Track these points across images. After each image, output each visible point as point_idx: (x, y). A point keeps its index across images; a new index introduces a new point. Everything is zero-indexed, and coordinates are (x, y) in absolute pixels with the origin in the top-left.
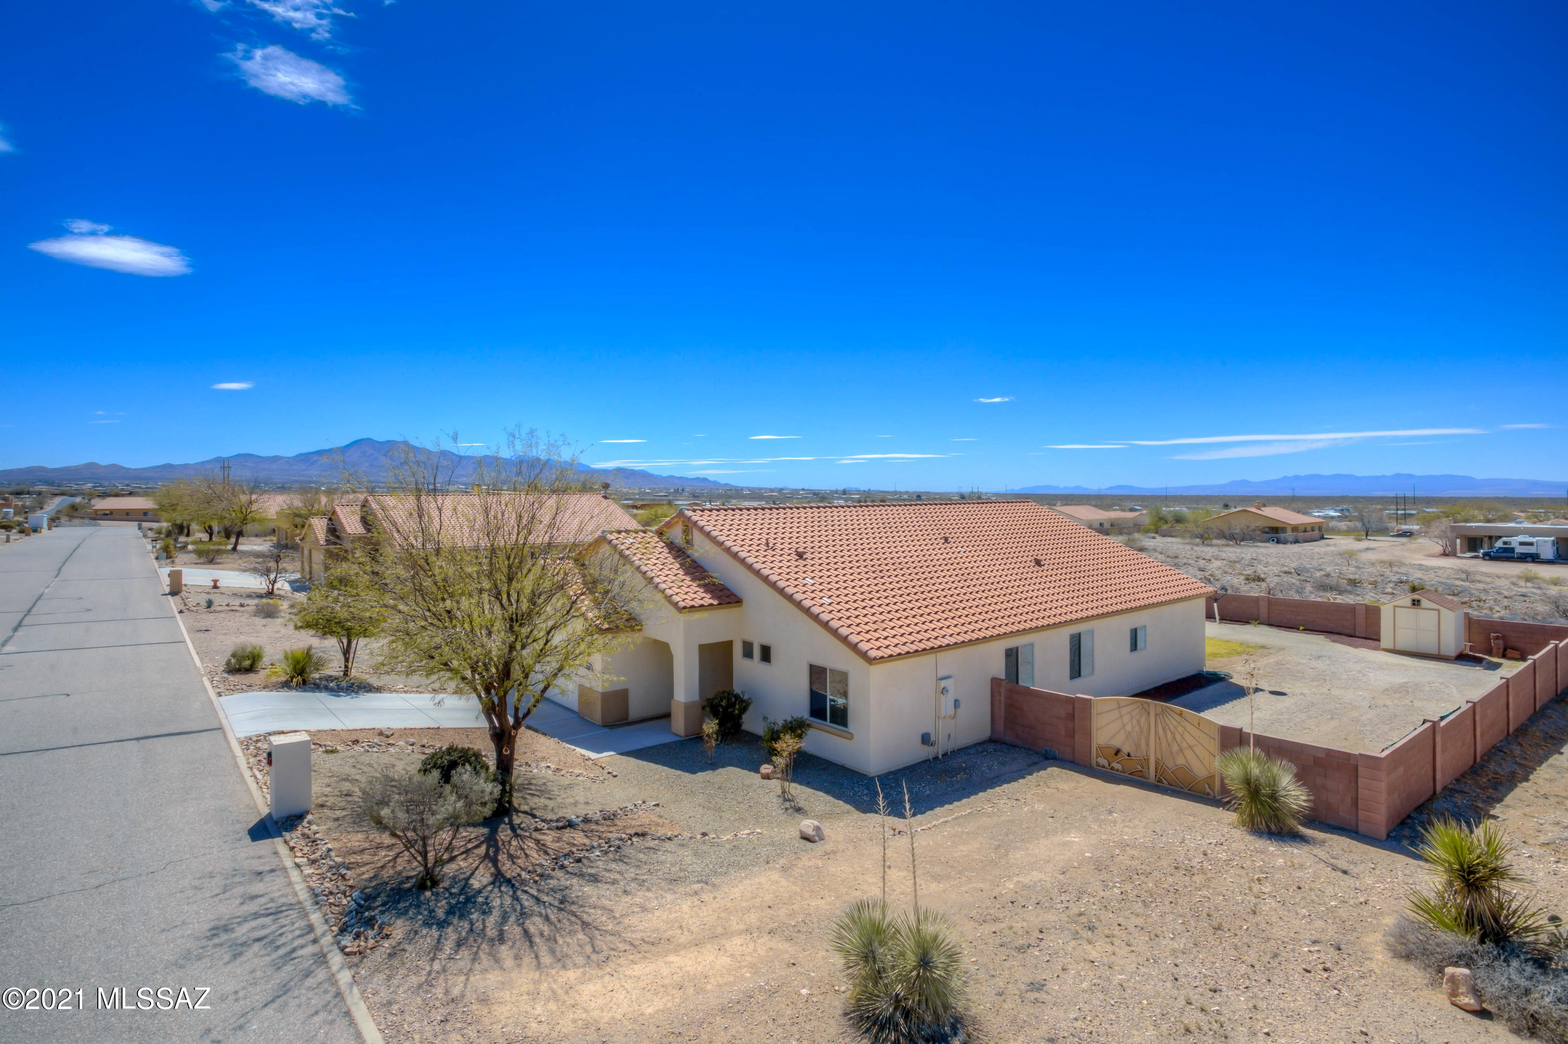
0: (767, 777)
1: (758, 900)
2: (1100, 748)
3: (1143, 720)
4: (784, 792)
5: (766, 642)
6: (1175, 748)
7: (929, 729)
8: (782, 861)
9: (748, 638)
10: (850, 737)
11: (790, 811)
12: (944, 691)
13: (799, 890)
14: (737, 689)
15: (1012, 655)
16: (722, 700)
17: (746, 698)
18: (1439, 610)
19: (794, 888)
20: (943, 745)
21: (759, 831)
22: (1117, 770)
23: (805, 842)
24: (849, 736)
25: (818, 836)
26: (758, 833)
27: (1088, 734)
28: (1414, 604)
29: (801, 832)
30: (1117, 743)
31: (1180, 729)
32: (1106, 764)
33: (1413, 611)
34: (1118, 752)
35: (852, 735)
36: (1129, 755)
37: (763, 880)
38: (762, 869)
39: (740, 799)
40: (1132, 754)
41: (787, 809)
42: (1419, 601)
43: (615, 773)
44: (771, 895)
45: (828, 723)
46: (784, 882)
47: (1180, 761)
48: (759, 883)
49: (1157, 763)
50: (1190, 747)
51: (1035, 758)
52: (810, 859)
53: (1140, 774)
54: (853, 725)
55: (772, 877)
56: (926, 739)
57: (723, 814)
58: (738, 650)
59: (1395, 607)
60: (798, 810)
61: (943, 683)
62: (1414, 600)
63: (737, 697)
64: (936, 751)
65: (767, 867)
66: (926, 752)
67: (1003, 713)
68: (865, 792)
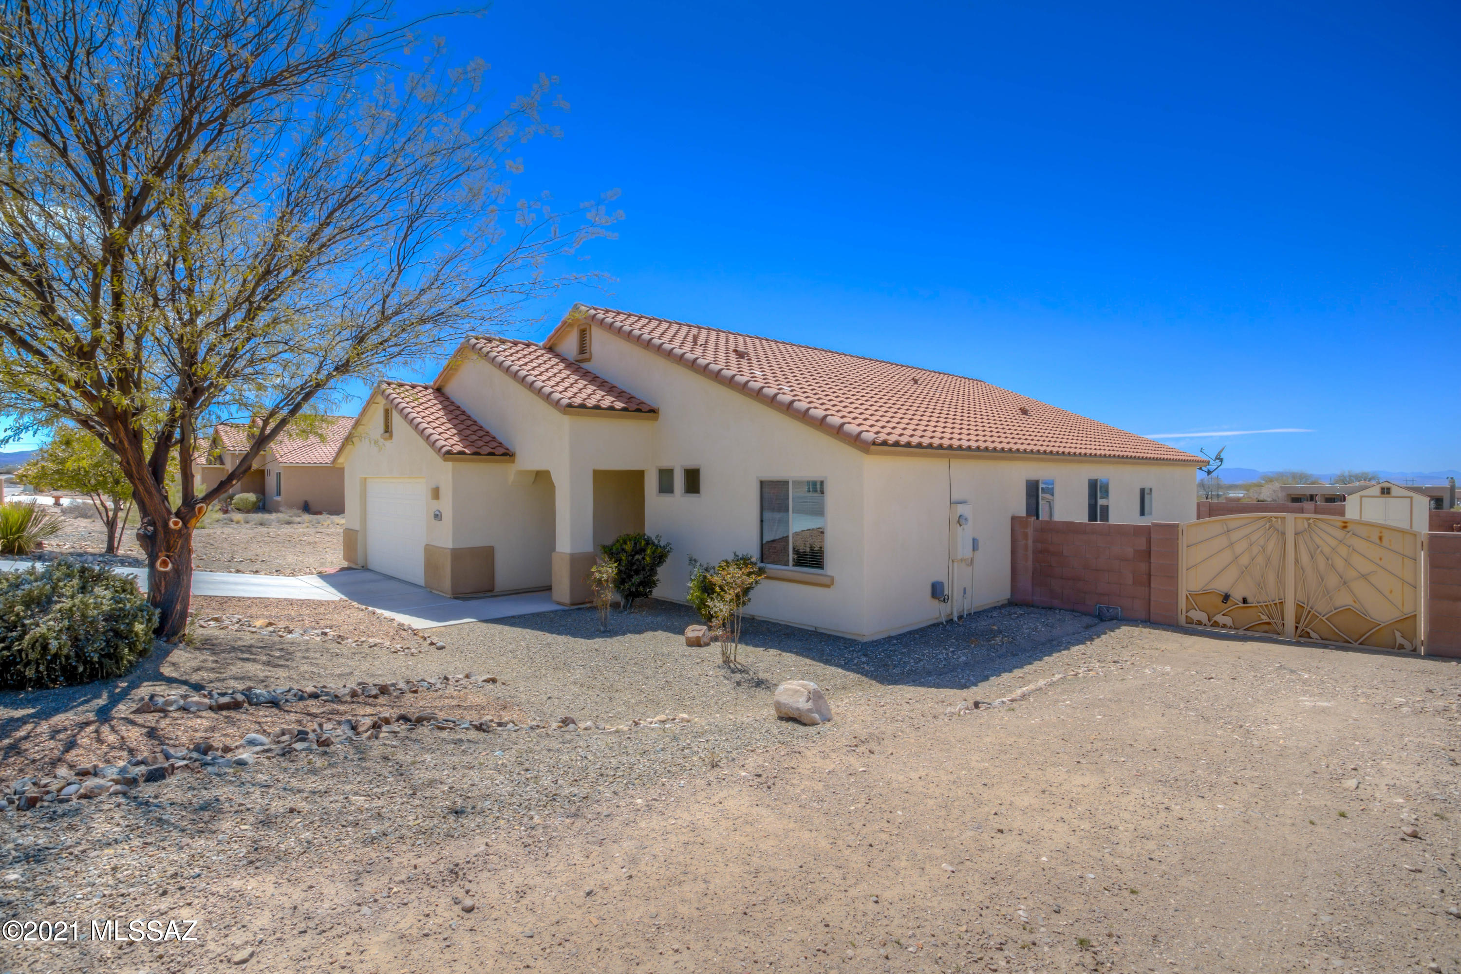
0: (696, 643)
1: (691, 890)
2: (1192, 596)
3: (1271, 546)
4: (727, 661)
5: (691, 464)
6: (1332, 581)
7: (940, 576)
8: (753, 762)
9: (666, 464)
10: (828, 584)
11: (745, 685)
12: (961, 520)
13: (824, 844)
14: (650, 531)
15: (1033, 490)
16: (625, 543)
17: (662, 544)
18: (1411, 498)
19: (806, 835)
20: (958, 605)
21: (685, 716)
22: (1224, 626)
23: (790, 725)
24: (826, 580)
25: (819, 712)
26: (683, 720)
27: (1172, 574)
28: (1383, 493)
29: (778, 706)
30: (1222, 585)
31: (1343, 550)
32: (1205, 620)
33: (1382, 500)
34: (1226, 598)
35: (832, 579)
36: (1245, 601)
37: (703, 815)
38: (700, 782)
39: (650, 673)
40: (1249, 600)
41: (739, 684)
42: (1389, 489)
43: (440, 644)
44: (736, 869)
45: (791, 567)
46: (769, 820)
47: (1343, 599)
48: (693, 828)
49: (1299, 607)
50: (1364, 577)
51: (1087, 620)
52: (825, 756)
53: (1266, 627)
54: (832, 565)
55: (730, 804)
56: (937, 591)
57: (617, 695)
58: (651, 483)
59: (1361, 497)
60: (759, 683)
61: (961, 509)
62: (1383, 489)
63: (648, 542)
64: (949, 611)
65: (712, 775)
66: (934, 611)
67: (1030, 563)
68: (864, 659)
